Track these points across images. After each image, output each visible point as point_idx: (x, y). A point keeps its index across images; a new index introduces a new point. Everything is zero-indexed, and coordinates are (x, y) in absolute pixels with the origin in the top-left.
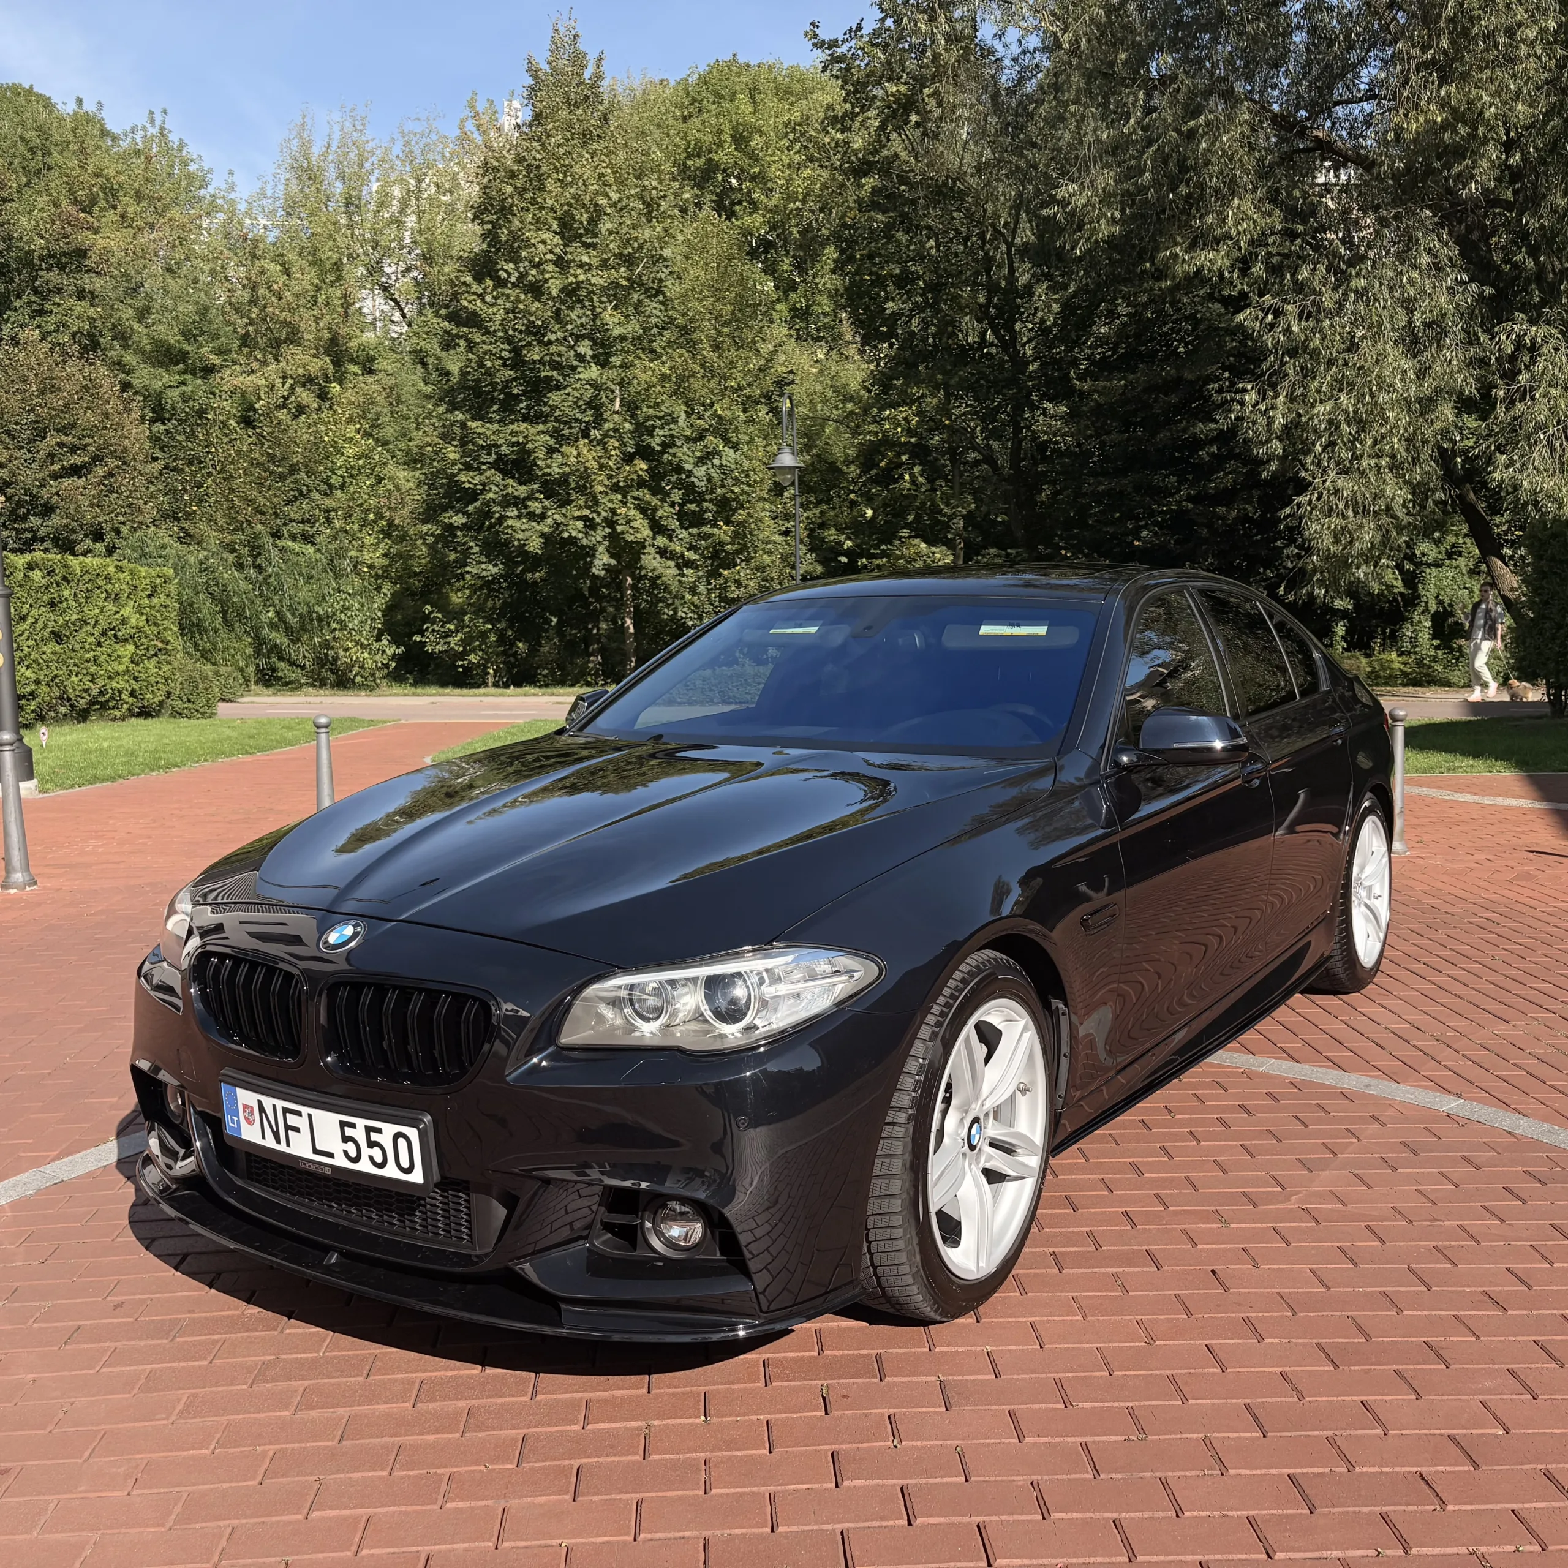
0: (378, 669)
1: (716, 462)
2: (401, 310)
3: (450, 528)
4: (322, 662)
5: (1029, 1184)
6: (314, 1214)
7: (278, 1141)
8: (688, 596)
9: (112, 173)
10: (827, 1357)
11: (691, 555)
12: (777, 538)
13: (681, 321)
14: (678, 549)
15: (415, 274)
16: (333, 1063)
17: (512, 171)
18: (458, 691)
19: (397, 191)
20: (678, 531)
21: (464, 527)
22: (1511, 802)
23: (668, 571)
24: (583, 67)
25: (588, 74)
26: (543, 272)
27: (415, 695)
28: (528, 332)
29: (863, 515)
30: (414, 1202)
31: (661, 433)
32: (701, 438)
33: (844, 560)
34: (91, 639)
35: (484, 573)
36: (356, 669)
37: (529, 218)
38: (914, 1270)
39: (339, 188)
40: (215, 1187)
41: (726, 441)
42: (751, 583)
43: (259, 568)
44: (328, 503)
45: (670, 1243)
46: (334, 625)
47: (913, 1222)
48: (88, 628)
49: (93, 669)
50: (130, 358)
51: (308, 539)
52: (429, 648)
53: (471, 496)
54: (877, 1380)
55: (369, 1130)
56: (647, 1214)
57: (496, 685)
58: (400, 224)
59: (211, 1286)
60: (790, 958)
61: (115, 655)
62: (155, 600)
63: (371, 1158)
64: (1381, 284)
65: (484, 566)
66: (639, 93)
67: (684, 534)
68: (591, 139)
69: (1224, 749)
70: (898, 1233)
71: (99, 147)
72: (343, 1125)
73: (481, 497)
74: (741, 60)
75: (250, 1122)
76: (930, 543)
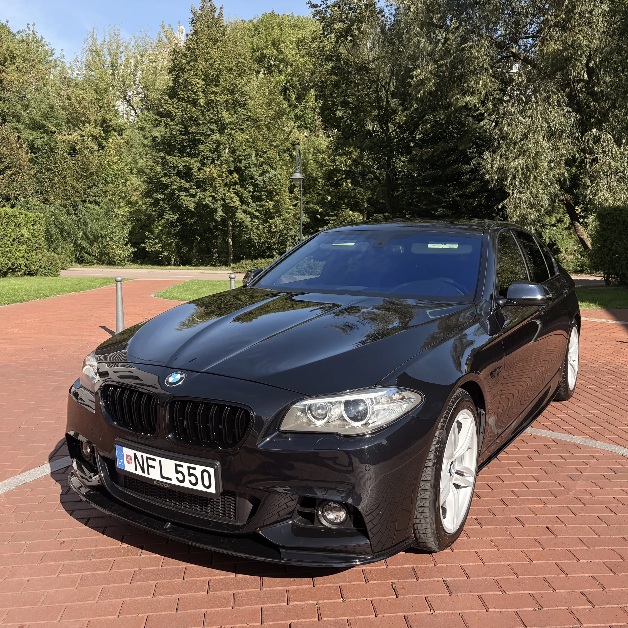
0: (126, 257)
1: (267, 175)
2: (135, 111)
3: (157, 201)
4: (102, 254)
5: (469, 490)
6: (158, 504)
7: (143, 472)
8: (255, 230)
9: (13, 49)
10: (391, 569)
11: (256, 213)
12: (291, 207)
13: (255, 117)
14: (251, 210)
15: (140, 96)
16: (172, 437)
17: (185, 54)
18: (159, 267)
19: (133, 61)
20: (251, 203)
21: (163, 199)
22: (601, 320)
23: (247, 220)
24: (214, 12)
25: (216, 14)
26: (198, 96)
27: (141, 268)
28: (191, 120)
29: (327, 199)
30: (208, 501)
31: (245, 162)
32: (261, 165)
33: (319, 216)
34: (8, 243)
35: (171, 219)
36: (117, 257)
37: (192, 73)
38: (433, 531)
39: (108, 59)
40: (110, 491)
41: (272, 167)
42: (281, 226)
43: (76, 215)
44: (105, 188)
45: (330, 521)
46: (108, 239)
47: (433, 510)
48: (7, 238)
49: (9, 255)
50: (19, 126)
51: (97, 203)
52: (147, 250)
53: (166, 186)
54: (415, 580)
55: (189, 468)
56: (320, 508)
57: (175, 265)
58: (135, 75)
59: (103, 534)
60: (385, 392)
61: (18, 249)
62: (35, 227)
63: (190, 481)
64: (537, 112)
65: (171, 216)
66: (233, 25)
67: (254, 205)
68: (217, 41)
69: (542, 299)
70: (428, 515)
71: (7, 39)
72: (176, 466)
73: (170, 188)
74: (276, 13)
75: (129, 463)
76: (353, 211)
